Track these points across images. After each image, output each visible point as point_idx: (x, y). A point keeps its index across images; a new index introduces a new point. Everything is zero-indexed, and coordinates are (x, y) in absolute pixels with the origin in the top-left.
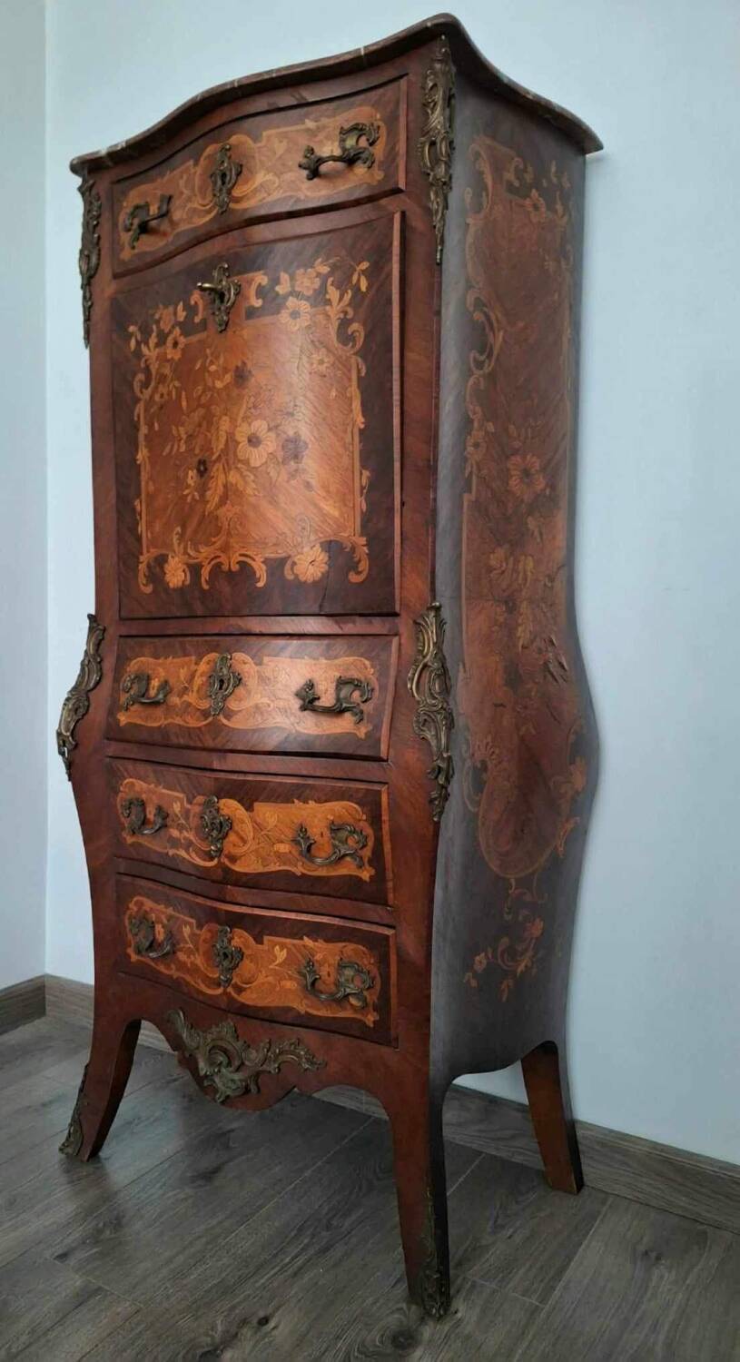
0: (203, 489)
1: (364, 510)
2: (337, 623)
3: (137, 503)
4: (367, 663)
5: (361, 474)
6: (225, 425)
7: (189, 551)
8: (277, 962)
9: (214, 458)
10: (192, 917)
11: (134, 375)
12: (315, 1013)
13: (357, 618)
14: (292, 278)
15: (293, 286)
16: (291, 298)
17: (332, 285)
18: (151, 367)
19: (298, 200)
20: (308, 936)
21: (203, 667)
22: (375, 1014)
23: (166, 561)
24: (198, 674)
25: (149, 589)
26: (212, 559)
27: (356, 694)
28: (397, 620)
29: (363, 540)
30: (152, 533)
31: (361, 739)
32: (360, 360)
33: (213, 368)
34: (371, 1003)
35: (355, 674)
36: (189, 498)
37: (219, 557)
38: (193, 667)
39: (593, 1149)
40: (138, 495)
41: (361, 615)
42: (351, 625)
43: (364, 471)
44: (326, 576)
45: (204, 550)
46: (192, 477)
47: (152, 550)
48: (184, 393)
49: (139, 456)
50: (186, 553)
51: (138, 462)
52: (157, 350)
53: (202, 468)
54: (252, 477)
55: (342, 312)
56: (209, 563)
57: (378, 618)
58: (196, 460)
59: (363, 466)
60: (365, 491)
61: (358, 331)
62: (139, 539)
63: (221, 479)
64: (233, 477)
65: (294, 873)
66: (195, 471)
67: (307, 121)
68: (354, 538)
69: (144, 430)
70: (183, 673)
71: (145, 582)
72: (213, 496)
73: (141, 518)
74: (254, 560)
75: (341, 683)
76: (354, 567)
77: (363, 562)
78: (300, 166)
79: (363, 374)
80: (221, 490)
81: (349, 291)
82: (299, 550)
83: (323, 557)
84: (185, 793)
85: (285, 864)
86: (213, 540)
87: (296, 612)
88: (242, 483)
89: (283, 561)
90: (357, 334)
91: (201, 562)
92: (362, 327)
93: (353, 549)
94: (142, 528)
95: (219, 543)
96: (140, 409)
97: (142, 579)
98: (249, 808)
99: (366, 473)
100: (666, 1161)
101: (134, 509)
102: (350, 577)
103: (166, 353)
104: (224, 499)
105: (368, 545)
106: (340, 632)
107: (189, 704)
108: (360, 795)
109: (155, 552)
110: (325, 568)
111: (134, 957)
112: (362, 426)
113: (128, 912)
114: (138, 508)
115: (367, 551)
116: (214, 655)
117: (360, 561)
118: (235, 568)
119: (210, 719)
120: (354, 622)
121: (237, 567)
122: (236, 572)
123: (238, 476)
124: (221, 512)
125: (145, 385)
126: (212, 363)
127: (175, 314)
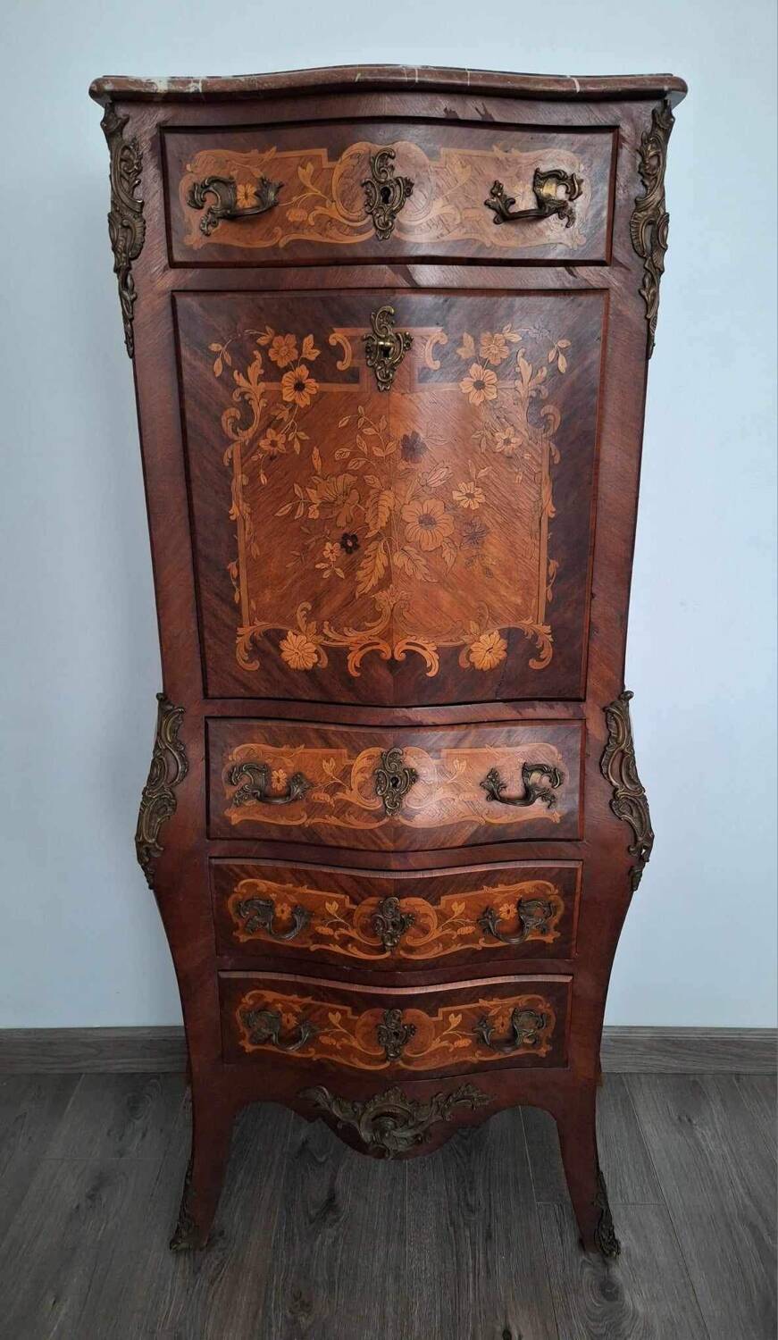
0: (351, 569)
1: (550, 599)
2: (515, 708)
3: (232, 566)
4: (553, 748)
5: (549, 564)
6: (387, 500)
7: (326, 631)
8: (452, 1027)
9: (370, 535)
10: (346, 1005)
11: (223, 408)
12: (485, 1059)
13: (536, 703)
14: (476, 340)
15: (477, 351)
16: (475, 365)
17: (523, 357)
18: (254, 404)
19: (483, 246)
20: (483, 998)
21: (361, 761)
22: (549, 1046)
23: (284, 638)
24: (354, 770)
25: (255, 666)
26: (365, 646)
27: (545, 779)
28: (582, 705)
29: (548, 629)
30: (257, 602)
31: (556, 824)
32: (553, 446)
33: (369, 431)
34: (545, 1038)
35: (542, 760)
36: (326, 575)
37: (378, 644)
38: (347, 762)
39: (609, 1046)
40: (234, 555)
41: (540, 700)
42: (531, 710)
43: (551, 561)
44: (503, 662)
45: (353, 636)
46: (331, 550)
47: (258, 623)
48: (316, 451)
49: (234, 511)
50: (320, 632)
51: (232, 518)
52: (263, 385)
53: (350, 544)
54: (424, 562)
55: (536, 390)
56: (361, 649)
57: (560, 703)
58: (338, 534)
59: (551, 556)
60: (552, 581)
61: (552, 414)
62: (237, 609)
63: (381, 560)
64: (399, 560)
65: (475, 949)
66: (337, 545)
67: (495, 147)
68: (536, 626)
69: (240, 480)
70: (329, 767)
71: (247, 658)
72: (368, 578)
73: (239, 586)
74: (425, 649)
75: (526, 770)
76: (536, 654)
77: (546, 649)
78: (486, 204)
79: (556, 462)
80: (380, 572)
81: (544, 368)
82: (476, 639)
83: (502, 644)
84: (346, 893)
85: (467, 943)
86: (368, 625)
87: (471, 699)
88: (411, 565)
89: (458, 649)
90: (551, 417)
91: (347, 647)
92: (557, 410)
93: (535, 637)
94: (241, 595)
95: (379, 627)
96: (232, 453)
97: (241, 655)
98: (435, 902)
99: (554, 564)
100: (666, 1040)
101: (227, 574)
102: (530, 663)
103: (281, 393)
104: (384, 583)
105: (553, 633)
106: (520, 717)
107: (349, 804)
108: (553, 873)
109: (262, 625)
110: (503, 655)
111: (249, 1048)
112: (552, 516)
113: (240, 1007)
114: (235, 572)
115: (551, 640)
116: (376, 751)
117: (542, 648)
118: (399, 656)
119: (386, 820)
120: (534, 708)
121: (404, 655)
122: (402, 662)
123: (405, 559)
124: (382, 596)
125: (245, 423)
126: (367, 424)
127: (299, 347)
